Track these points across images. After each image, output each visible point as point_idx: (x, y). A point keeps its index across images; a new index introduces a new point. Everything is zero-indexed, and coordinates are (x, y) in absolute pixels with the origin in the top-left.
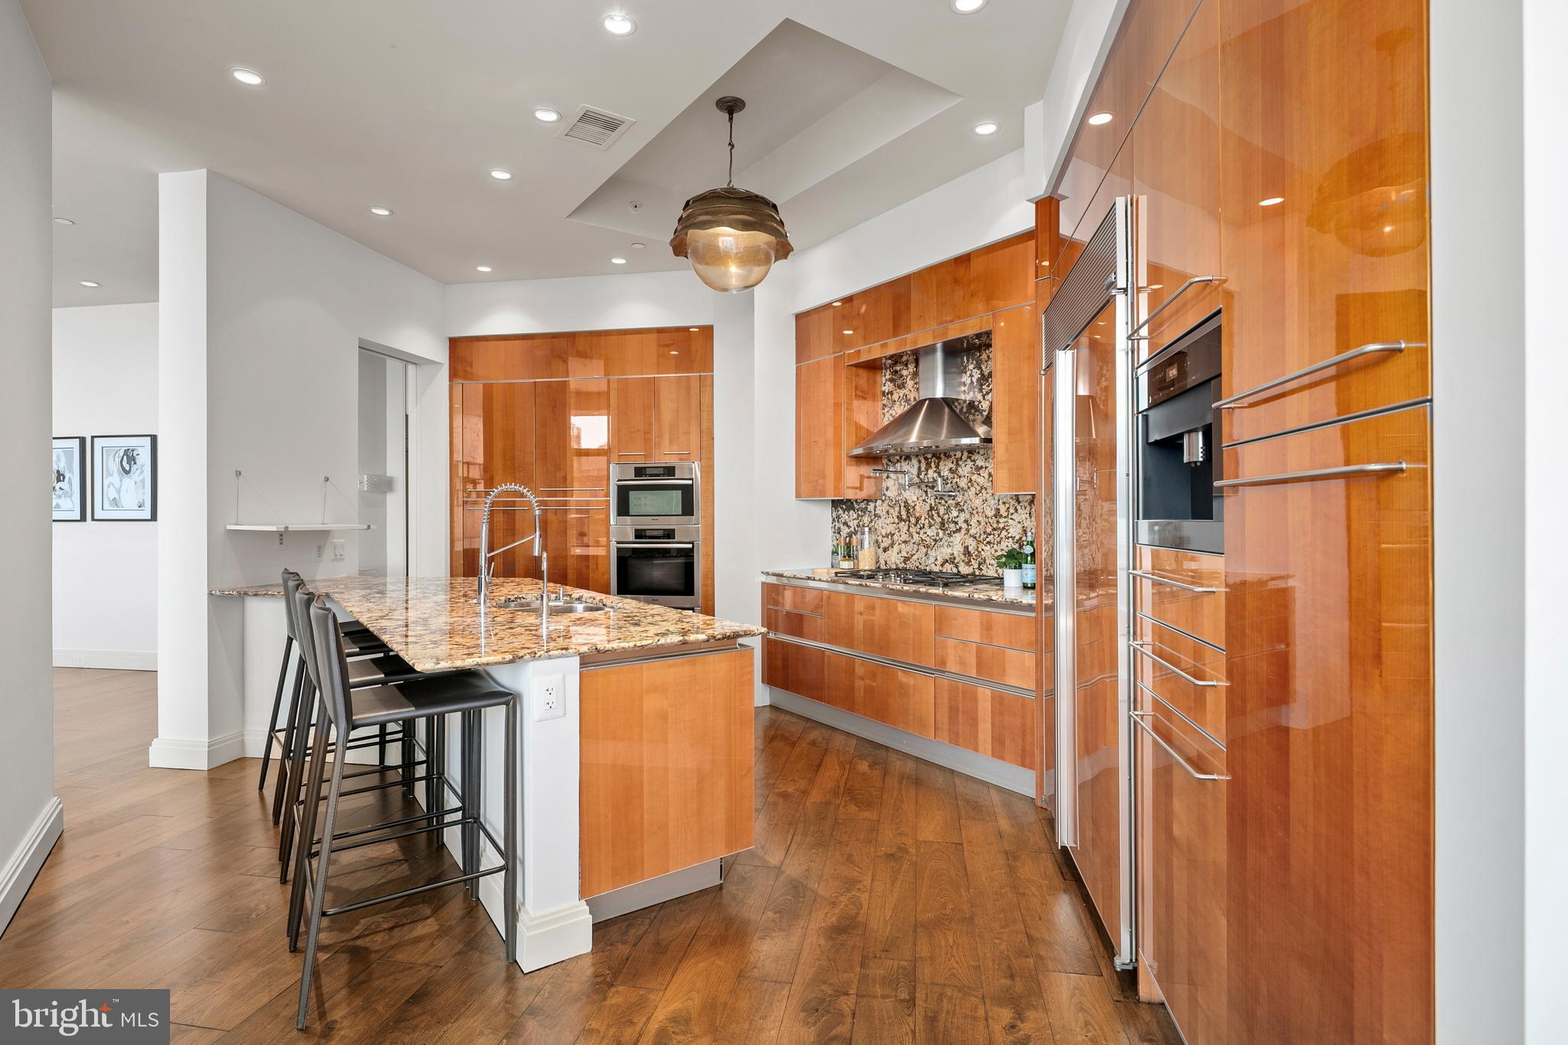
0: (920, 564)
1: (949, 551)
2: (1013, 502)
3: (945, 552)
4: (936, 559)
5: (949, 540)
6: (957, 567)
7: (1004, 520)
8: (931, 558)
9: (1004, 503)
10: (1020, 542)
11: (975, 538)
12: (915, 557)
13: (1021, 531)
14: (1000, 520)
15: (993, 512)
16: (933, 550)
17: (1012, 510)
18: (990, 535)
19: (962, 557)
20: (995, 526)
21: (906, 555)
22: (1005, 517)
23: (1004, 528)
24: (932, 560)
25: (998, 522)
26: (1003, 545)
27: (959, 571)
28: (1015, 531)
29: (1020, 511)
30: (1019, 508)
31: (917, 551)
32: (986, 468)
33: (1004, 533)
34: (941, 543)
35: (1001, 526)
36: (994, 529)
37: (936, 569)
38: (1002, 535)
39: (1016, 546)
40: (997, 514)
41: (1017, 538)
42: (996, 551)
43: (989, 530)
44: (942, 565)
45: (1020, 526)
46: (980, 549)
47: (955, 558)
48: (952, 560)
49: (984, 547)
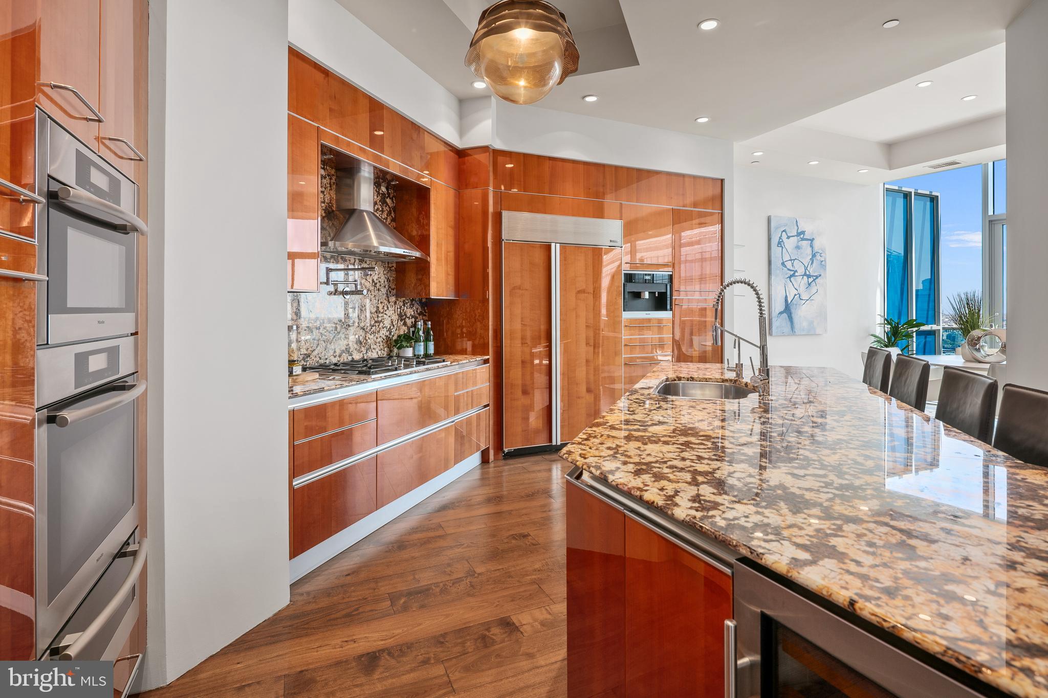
0: (320, 358)
1: (345, 342)
2: (386, 302)
3: (341, 345)
4: (335, 352)
5: (345, 333)
6: (351, 355)
7: (382, 315)
8: (330, 351)
9: (381, 303)
10: (390, 330)
11: (364, 329)
12: (315, 353)
13: (390, 322)
14: (380, 315)
15: (375, 309)
16: (332, 344)
17: (386, 308)
18: (373, 326)
19: (355, 346)
20: (376, 319)
21: (306, 352)
22: (382, 313)
23: (381, 321)
24: (331, 352)
25: (378, 317)
26: (381, 332)
27: (353, 358)
28: (387, 323)
29: (389, 308)
30: (389, 306)
31: (317, 347)
32: (371, 275)
33: (381, 324)
34: (339, 336)
35: (380, 319)
36: (376, 322)
37: (335, 360)
38: (380, 326)
39: (388, 334)
40: (377, 311)
41: (388, 327)
42: (377, 338)
43: (373, 322)
44: (340, 356)
45: (390, 319)
46: (367, 338)
47: (350, 348)
48: (348, 351)
49: (369, 336)
